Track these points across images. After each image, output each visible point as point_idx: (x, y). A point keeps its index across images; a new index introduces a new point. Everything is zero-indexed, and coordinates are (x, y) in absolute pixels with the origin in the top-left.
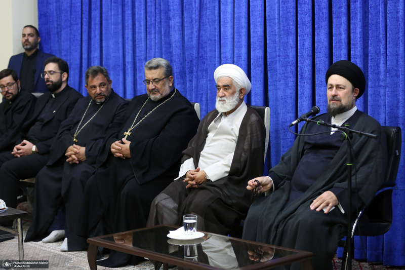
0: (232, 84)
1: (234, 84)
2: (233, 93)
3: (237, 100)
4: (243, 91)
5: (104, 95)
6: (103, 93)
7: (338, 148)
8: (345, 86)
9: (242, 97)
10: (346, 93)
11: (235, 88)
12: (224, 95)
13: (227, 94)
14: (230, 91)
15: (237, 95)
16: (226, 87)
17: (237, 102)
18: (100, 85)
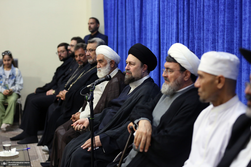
0: (104, 59)
1: (106, 59)
2: (105, 65)
3: (109, 69)
4: (113, 62)
5: (82, 62)
6: (82, 60)
7: (120, 106)
8: (134, 63)
9: (113, 66)
10: (136, 68)
11: (106, 61)
12: (99, 66)
13: (101, 65)
14: (103, 63)
15: (108, 65)
16: (101, 61)
17: (109, 70)
18: (80, 55)
